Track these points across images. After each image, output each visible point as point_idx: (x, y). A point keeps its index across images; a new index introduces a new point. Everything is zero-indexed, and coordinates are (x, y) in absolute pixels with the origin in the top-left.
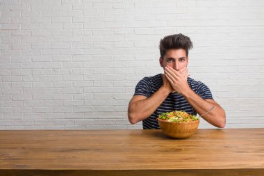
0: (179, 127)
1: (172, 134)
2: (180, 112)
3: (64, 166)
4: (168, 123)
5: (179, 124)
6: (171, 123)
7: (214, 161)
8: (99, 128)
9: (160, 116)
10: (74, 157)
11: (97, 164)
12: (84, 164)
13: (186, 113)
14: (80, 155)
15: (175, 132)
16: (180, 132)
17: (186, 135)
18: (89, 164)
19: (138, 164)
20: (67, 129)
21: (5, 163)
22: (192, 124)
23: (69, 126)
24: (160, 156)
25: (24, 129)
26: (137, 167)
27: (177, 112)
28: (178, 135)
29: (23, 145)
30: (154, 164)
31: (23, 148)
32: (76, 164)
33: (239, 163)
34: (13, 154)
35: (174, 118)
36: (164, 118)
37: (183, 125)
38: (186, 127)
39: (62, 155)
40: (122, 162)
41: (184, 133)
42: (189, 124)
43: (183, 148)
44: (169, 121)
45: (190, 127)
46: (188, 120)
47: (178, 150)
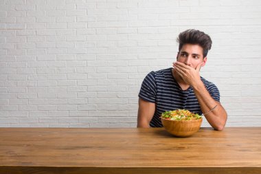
0: (181, 126)
1: (175, 133)
2: (183, 110)
3: (69, 163)
4: (171, 121)
5: (182, 122)
6: (174, 122)
7: (217, 159)
9: (163, 115)
10: (78, 155)
11: (101, 162)
12: (88, 161)
13: (190, 113)
14: (83, 153)
15: (178, 131)
16: (182, 130)
17: (189, 133)
18: (93, 161)
19: (141, 162)
21: (11, 160)
22: (195, 122)
23: (73, 124)
24: (163, 154)
25: (29, 126)
26: (140, 165)
27: (180, 110)
28: (180, 133)
29: (28, 143)
30: (157, 162)
31: (28, 145)
32: (80, 162)
34: (19, 151)
35: (177, 116)
36: (167, 116)
37: (186, 123)
38: (189, 126)
39: (66, 152)
40: (126, 159)
41: (187, 131)
42: (192, 122)
43: (186, 146)
44: (172, 119)
45: (193, 126)
46: (191, 119)
47: (181, 148)
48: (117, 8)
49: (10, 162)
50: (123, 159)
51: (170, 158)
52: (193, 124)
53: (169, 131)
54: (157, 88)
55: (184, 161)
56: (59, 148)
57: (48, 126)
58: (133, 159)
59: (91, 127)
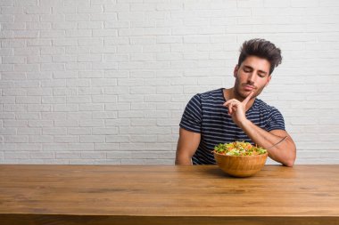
0: (240, 162)
1: (231, 171)
3: (95, 211)
4: (227, 157)
5: (241, 158)
6: (230, 157)
7: (287, 206)
8: (139, 162)
9: (216, 148)
11: (135, 209)
12: (120, 208)
13: (249, 144)
14: (114, 197)
15: (236, 169)
16: (242, 169)
17: (249, 172)
19: (188, 210)
21: (21, 206)
22: (258, 158)
23: (100, 160)
24: (216, 199)
26: (187, 213)
27: (238, 143)
28: (239, 173)
29: (42, 184)
30: (208, 209)
31: (43, 187)
33: (319, 209)
34: (30, 194)
35: (234, 150)
36: (222, 150)
37: (246, 159)
38: (250, 163)
40: (168, 206)
41: (247, 169)
42: (254, 158)
43: (246, 189)
44: (228, 154)
45: (256, 162)
46: (253, 154)
47: (239, 192)
49: (18, 208)
50: (164, 205)
51: (225, 205)
52: (255, 160)
53: (223, 169)
54: (203, 114)
55: (244, 209)
57: (67, 163)
58: (178, 206)
59: (123, 163)
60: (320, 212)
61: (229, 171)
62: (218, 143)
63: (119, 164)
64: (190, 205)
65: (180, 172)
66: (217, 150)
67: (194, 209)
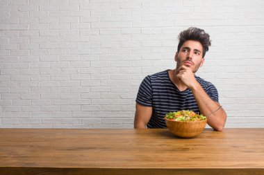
0: (186, 127)
1: (178, 133)
3: (72, 164)
4: (176, 122)
5: (186, 123)
6: (178, 123)
7: (222, 160)
8: (106, 127)
9: (167, 116)
10: (81, 156)
11: (104, 163)
12: (91, 162)
13: (193, 113)
14: (87, 154)
15: (182, 132)
16: (187, 132)
17: (193, 134)
18: (97, 162)
19: (145, 163)
20: (74, 128)
21: (15, 161)
22: (199, 123)
23: (77, 125)
24: (167, 155)
25: (31, 127)
26: (144, 166)
28: (185, 134)
29: (31, 144)
30: (161, 163)
31: (31, 146)
32: (84, 163)
33: (247, 163)
34: (21, 151)
35: (181, 117)
36: (171, 117)
37: (190, 124)
38: (193, 127)
39: (70, 153)
40: (130, 160)
41: (191, 132)
42: (196, 123)
43: (191, 147)
44: (176, 120)
45: (198, 126)
46: (196, 120)
47: (185, 149)
48: (121, 8)
49: (13, 163)
50: (127, 160)
52: (197, 125)
53: (173, 132)
54: (153, 92)
55: (188, 162)
56: (62, 149)
57: (51, 127)
58: (137, 161)
59: (95, 127)
60: (248, 165)
61: (176, 133)
62: (169, 112)
63: (92, 128)
64: (147, 159)
65: (138, 134)
66: (167, 117)
67: (150, 163)
